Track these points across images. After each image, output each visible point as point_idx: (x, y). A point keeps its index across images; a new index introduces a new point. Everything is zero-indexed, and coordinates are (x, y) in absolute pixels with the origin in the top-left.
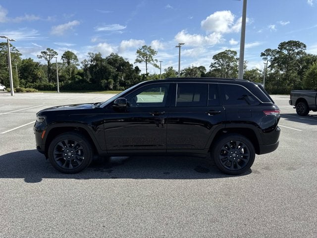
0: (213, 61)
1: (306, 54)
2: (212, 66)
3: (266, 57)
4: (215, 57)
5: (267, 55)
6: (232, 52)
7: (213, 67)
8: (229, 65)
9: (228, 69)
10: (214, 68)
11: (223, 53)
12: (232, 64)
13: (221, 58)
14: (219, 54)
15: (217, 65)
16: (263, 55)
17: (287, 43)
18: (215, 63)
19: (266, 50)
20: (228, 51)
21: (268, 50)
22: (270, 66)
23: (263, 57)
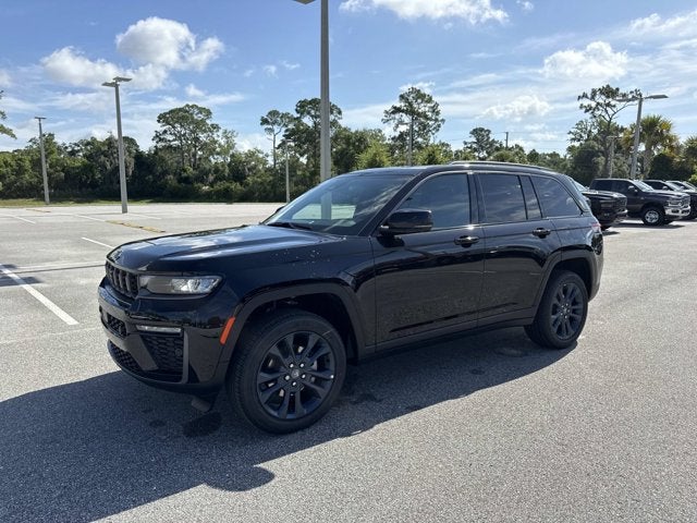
0: (160, 128)
1: (340, 127)
2: (158, 137)
3: (270, 126)
4: (163, 118)
5: (273, 124)
6: (201, 110)
7: (161, 140)
8: (197, 139)
9: (195, 147)
10: (163, 144)
11: (180, 110)
12: (203, 137)
13: (177, 122)
14: (171, 112)
15: (170, 138)
16: (264, 121)
17: (310, 103)
18: (165, 132)
19: (270, 113)
20: (192, 107)
21: (274, 113)
22: (280, 146)
23: (266, 126)
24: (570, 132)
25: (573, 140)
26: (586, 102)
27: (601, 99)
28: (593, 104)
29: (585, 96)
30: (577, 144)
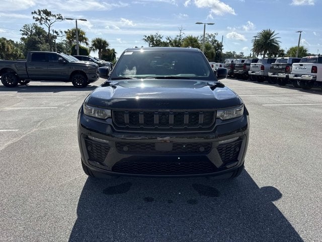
24: (21, 30)
25: (23, 34)
26: (36, 16)
27: (44, 16)
28: (39, 17)
29: (35, 12)
30: (26, 37)
